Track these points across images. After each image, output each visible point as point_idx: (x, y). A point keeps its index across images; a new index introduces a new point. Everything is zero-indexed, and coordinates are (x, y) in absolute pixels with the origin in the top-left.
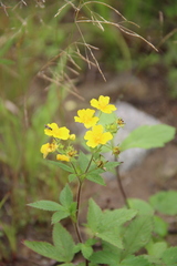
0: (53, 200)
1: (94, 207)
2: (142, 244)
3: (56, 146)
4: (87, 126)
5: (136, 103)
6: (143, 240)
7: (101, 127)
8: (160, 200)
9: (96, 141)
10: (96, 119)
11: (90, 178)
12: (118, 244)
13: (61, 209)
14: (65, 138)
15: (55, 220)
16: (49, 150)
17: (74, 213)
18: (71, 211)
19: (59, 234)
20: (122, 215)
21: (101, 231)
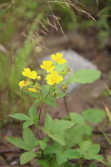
0: (25, 114)
1: (49, 118)
2: (76, 142)
3: (28, 83)
4: (48, 71)
5: (78, 50)
6: (77, 140)
7: (56, 73)
8: (89, 113)
9: (53, 81)
10: (54, 67)
11: (47, 102)
13: (29, 119)
14: (34, 78)
15: (25, 126)
16: (24, 85)
17: (37, 122)
18: (35, 121)
19: (27, 133)
21: (52, 134)
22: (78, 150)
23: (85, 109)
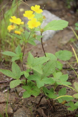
0: (12, 51)
1: (31, 55)
2: (51, 73)
3: (15, 27)
4: (29, 18)
6: (51, 71)
7: (36, 19)
8: (60, 54)
9: (33, 25)
10: (34, 15)
11: (29, 42)
12: (41, 72)
13: (16, 55)
14: (19, 24)
15: (13, 60)
17: (22, 57)
18: (20, 57)
19: (14, 66)
20: (43, 59)
21: (33, 66)
22: (52, 78)
23: (57, 51)
